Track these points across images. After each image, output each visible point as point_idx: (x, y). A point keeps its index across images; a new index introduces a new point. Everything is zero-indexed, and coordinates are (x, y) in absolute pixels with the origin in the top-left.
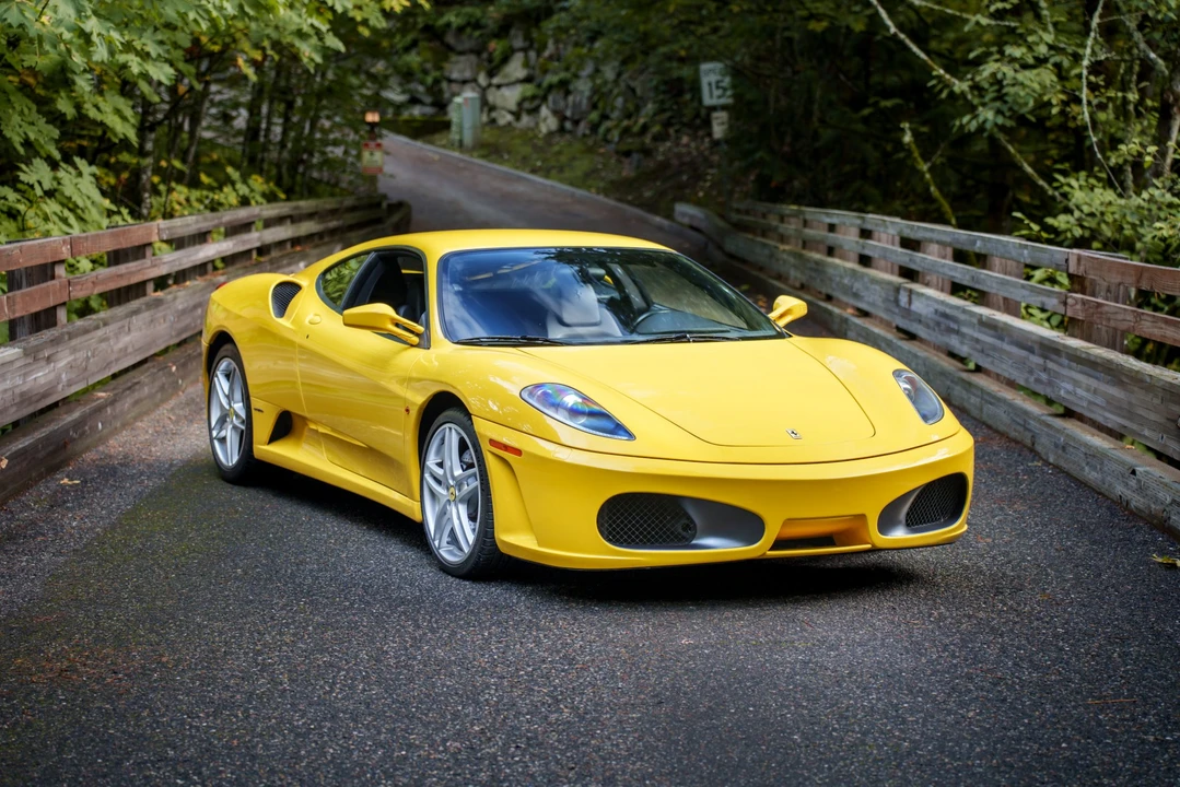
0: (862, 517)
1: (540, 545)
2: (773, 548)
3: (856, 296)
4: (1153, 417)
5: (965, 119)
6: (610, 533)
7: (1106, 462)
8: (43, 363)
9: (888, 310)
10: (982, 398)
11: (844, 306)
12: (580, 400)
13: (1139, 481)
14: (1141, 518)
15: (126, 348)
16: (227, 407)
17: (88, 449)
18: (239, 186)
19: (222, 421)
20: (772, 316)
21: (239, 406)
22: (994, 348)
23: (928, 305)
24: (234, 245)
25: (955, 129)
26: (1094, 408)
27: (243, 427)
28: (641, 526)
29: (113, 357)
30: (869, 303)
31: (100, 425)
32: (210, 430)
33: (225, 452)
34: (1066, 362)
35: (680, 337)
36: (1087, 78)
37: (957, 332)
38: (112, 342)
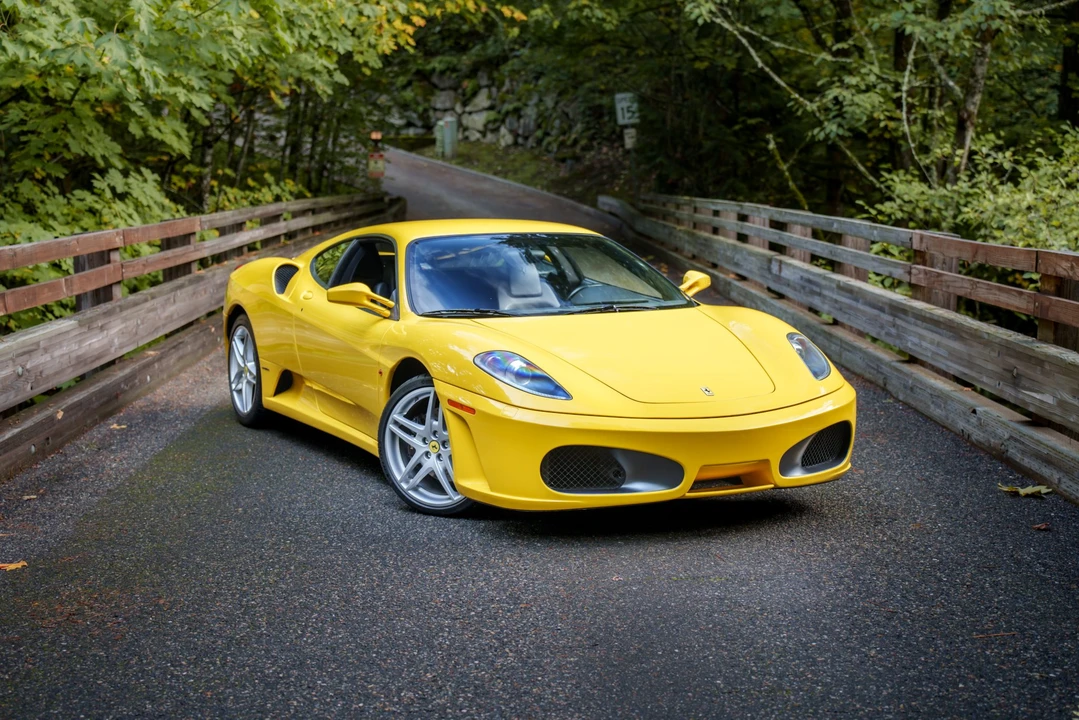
0: (766, 462)
1: (492, 489)
2: (692, 489)
3: (737, 264)
4: (990, 367)
5: (816, 131)
6: (552, 480)
7: (949, 402)
8: (97, 331)
9: (762, 276)
10: (841, 347)
11: (727, 272)
12: (525, 365)
13: (979, 419)
14: (981, 448)
15: (171, 316)
16: (243, 365)
17: (138, 397)
18: (273, 187)
19: (239, 376)
20: (683, 287)
21: (251, 365)
22: (850, 307)
23: (795, 273)
24: (265, 232)
25: (808, 139)
26: (939, 359)
27: (255, 382)
28: (579, 473)
29: (160, 324)
30: (746, 270)
31: (148, 378)
32: (230, 383)
33: (241, 400)
34: (913, 320)
35: (608, 308)
36: (906, 100)
37: (820, 294)
38: (159, 311)
